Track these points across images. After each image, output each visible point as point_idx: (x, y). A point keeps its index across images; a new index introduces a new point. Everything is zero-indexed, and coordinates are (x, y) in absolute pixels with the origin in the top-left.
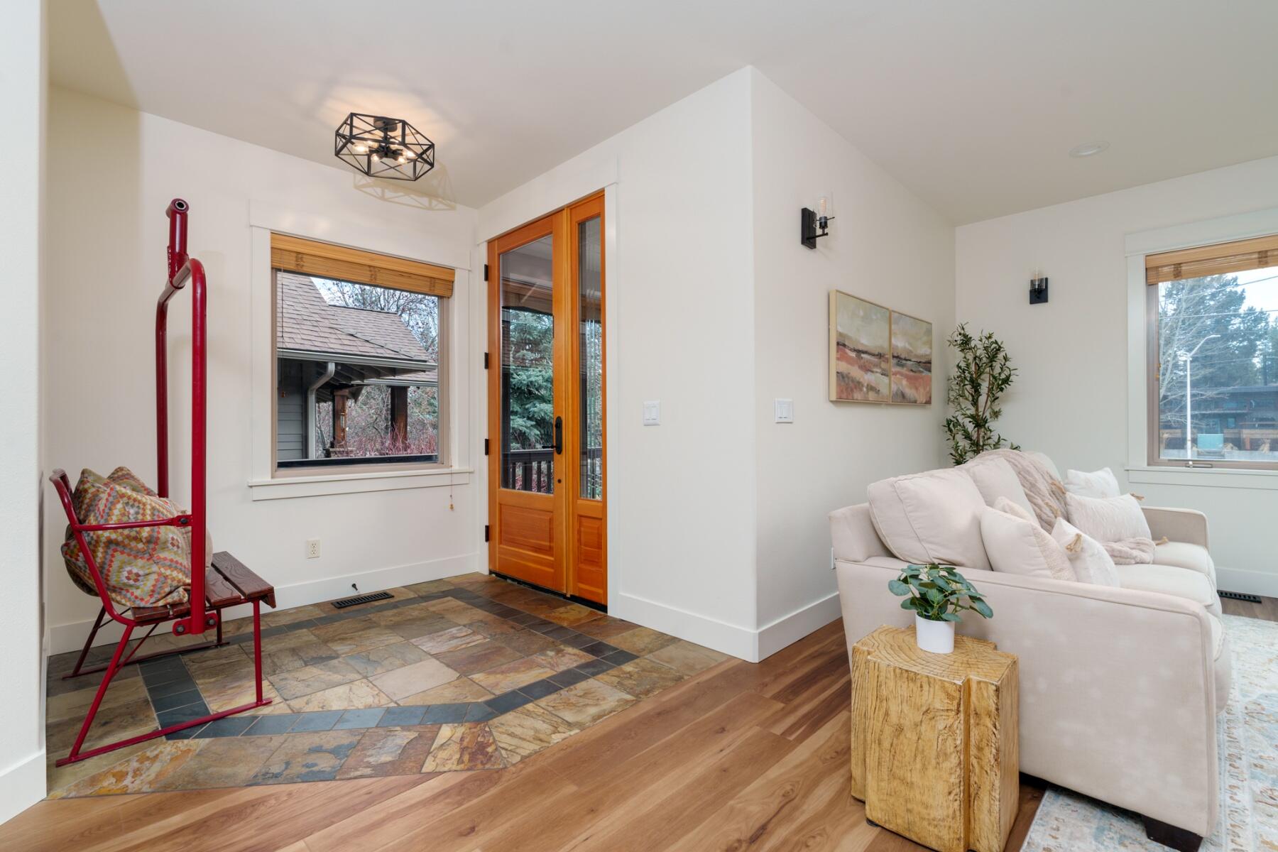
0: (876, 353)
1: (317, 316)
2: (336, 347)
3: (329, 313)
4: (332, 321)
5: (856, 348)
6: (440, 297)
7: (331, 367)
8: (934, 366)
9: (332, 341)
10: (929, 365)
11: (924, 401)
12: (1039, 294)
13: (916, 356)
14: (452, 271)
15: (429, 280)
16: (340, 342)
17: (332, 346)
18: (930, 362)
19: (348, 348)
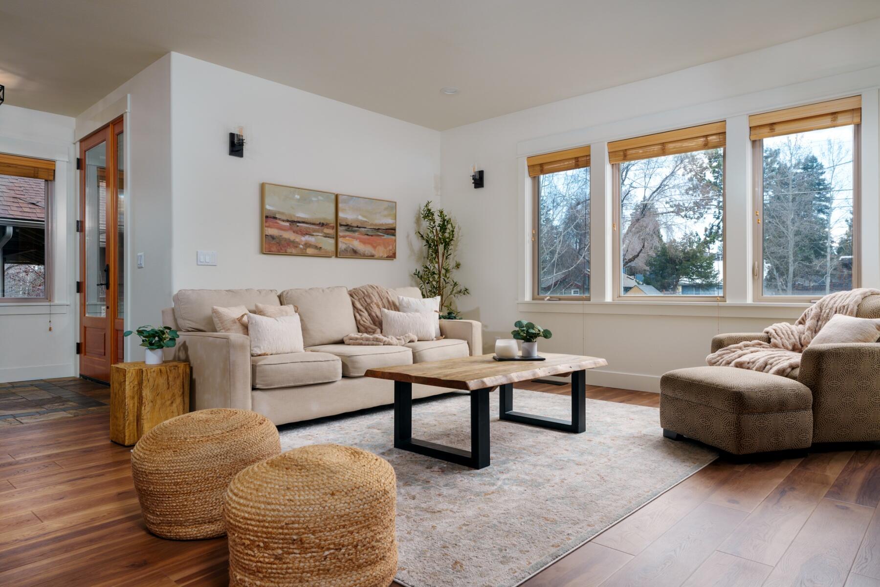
0: (318, 223)
1: (4, 187)
2: (17, 214)
3: (16, 185)
4: (17, 192)
5: (290, 219)
6: (46, 181)
7: (10, 230)
8: (398, 232)
9: (12, 209)
10: (393, 231)
11: (386, 256)
12: (479, 181)
13: (371, 225)
14: (53, 162)
15: (33, 169)
16: (20, 209)
17: (11, 212)
18: (394, 229)
19: (27, 214)
